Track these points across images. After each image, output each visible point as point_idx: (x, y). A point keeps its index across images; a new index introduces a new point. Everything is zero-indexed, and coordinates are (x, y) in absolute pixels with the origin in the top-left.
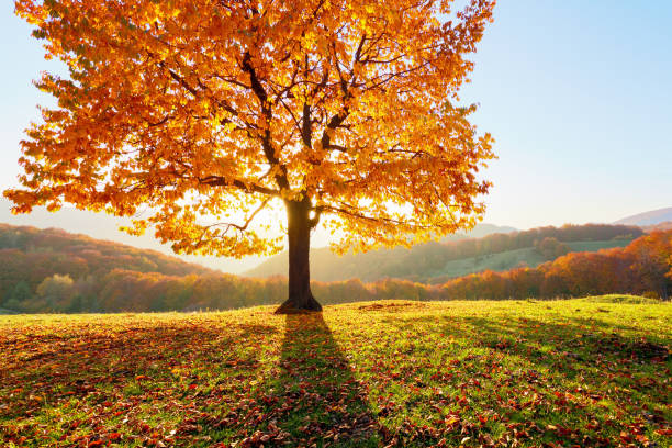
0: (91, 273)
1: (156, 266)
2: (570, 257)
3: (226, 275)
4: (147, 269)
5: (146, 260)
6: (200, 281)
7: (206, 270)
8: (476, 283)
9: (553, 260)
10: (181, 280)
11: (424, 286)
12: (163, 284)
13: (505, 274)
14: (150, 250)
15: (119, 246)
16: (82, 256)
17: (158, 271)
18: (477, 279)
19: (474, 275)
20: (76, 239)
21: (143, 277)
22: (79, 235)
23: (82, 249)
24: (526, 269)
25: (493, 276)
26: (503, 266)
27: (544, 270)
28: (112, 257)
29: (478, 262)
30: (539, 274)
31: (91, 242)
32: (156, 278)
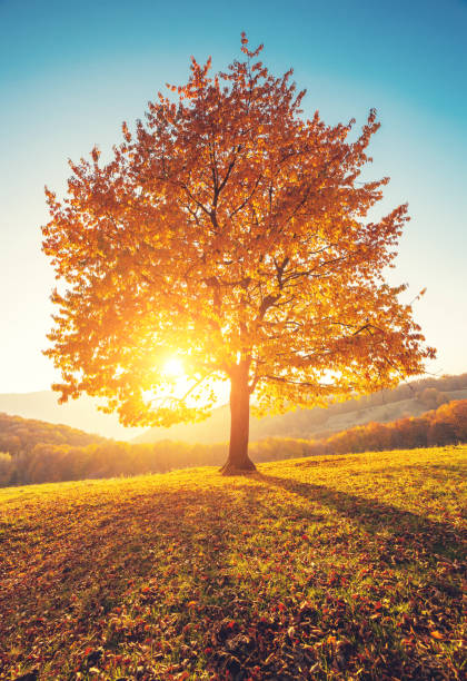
0: (22, 448)
1: (65, 439)
2: (453, 404)
3: (120, 442)
4: (59, 442)
5: (58, 433)
6: (98, 450)
7: (103, 439)
8: (361, 435)
9: (436, 409)
10: (84, 450)
11: (307, 441)
12: (71, 454)
13: (390, 425)
14: (61, 425)
15: (40, 422)
16: (17, 435)
17: (67, 442)
18: (362, 431)
19: (358, 428)
20: (14, 420)
21: (57, 449)
22: (15, 417)
23: (17, 428)
24: (412, 419)
25: (378, 427)
26: (386, 417)
27: (429, 419)
28: (36, 433)
29: (360, 415)
30: (424, 423)
31: (22, 421)
32: (66, 450)
